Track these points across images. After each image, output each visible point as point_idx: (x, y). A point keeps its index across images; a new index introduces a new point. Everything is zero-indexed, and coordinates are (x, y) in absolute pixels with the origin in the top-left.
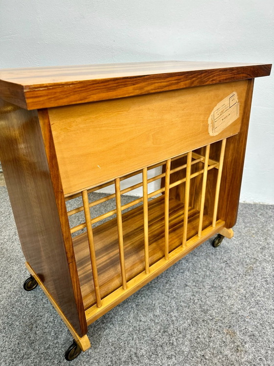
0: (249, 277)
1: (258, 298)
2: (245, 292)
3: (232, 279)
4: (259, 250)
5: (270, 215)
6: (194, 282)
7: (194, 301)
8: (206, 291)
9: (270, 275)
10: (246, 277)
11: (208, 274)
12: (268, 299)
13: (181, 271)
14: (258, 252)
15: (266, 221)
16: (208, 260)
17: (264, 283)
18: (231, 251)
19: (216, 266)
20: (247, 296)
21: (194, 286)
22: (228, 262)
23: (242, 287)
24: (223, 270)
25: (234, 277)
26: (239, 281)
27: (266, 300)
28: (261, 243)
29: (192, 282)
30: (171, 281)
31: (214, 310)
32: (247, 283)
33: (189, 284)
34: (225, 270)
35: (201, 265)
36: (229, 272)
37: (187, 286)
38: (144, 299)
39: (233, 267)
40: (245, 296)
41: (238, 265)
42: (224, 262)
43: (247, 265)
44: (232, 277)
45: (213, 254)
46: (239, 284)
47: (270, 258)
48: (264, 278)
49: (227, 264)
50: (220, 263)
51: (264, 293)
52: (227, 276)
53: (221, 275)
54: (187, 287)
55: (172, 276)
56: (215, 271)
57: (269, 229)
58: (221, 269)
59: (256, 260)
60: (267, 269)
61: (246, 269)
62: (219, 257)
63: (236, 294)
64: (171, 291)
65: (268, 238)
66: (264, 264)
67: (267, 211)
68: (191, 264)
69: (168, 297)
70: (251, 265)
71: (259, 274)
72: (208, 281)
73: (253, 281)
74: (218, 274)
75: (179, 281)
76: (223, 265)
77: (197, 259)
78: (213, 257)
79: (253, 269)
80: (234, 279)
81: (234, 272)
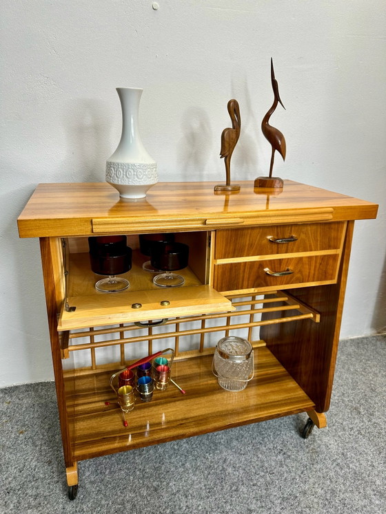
0: (318, 467)
1: (342, 496)
2: (323, 492)
3: (300, 476)
6: (257, 500)
8: (278, 510)
9: (338, 454)
10: (315, 466)
11: (268, 479)
12: (352, 492)
13: (233, 488)
16: (260, 456)
17: (338, 469)
18: (281, 431)
19: (273, 464)
20: (328, 498)
21: (260, 508)
22: (285, 451)
23: (316, 485)
24: (285, 467)
25: (302, 473)
26: (309, 478)
27: (350, 494)
29: (254, 502)
32: (319, 477)
33: (253, 507)
34: (287, 466)
35: (254, 467)
36: (292, 467)
39: (293, 457)
40: (327, 499)
41: (298, 451)
42: (280, 453)
43: (307, 447)
44: (299, 472)
45: (261, 443)
46: (312, 480)
48: (334, 461)
49: (284, 453)
50: (277, 456)
51: (344, 484)
52: (293, 474)
53: (285, 475)
56: (275, 471)
58: (281, 465)
60: (332, 445)
61: (309, 455)
62: (271, 446)
63: (316, 500)
68: (241, 472)
70: (312, 446)
71: (327, 457)
72: (274, 492)
73: (324, 471)
74: (282, 475)
75: (238, 508)
76: (280, 457)
77: (246, 460)
78: (264, 448)
79: (317, 452)
80: (302, 476)
81: (298, 464)
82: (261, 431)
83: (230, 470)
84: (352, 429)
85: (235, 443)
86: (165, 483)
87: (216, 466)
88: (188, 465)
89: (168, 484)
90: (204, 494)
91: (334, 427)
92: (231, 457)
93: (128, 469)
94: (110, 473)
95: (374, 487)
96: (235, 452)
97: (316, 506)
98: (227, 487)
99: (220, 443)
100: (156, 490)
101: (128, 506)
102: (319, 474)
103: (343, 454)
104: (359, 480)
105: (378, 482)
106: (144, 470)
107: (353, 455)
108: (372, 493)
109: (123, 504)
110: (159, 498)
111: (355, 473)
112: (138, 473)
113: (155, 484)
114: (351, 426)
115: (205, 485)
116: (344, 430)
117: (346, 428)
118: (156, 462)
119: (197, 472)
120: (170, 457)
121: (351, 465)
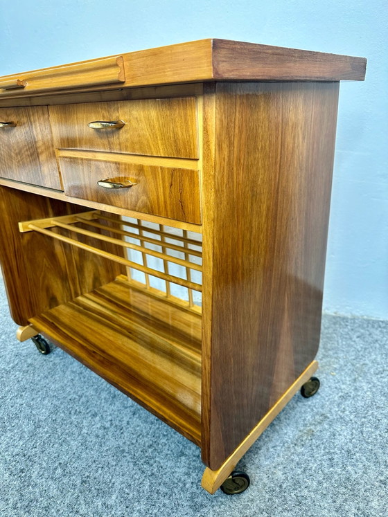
0: (299, 450)
1: (305, 492)
2: (283, 477)
4: (336, 398)
5: (375, 337)
7: (185, 485)
9: (341, 449)
10: (296, 447)
12: (324, 496)
14: (332, 403)
15: (365, 349)
17: (325, 464)
20: (284, 486)
26: (279, 455)
27: (319, 497)
28: (343, 386)
31: (213, 506)
32: (292, 460)
37: (183, 454)
38: (100, 472)
40: (281, 486)
41: (289, 424)
43: (305, 425)
47: (352, 417)
48: (329, 453)
51: (320, 483)
54: (183, 458)
55: (164, 435)
57: (367, 362)
59: (326, 417)
60: (341, 437)
61: (300, 434)
63: (265, 480)
64: (152, 462)
65: (360, 378)
66: (338, 427)
67: (372, 330)
69: (143, 472)
70: (312, 427)
71: (322, 446)
73: (306, 457)
79: (313, 435)
91: (363, 420)
95: (362, 505)
97: (260, 486)
102: (296, 459)
103: (349, 452)
104: (346, 488)
105: (374, 504)
107: (364, 458)
108: (354, 511)
109: (81, 397)
110: (111, 404)
111: (348, 479)
116: (376, 428)
121: (349, 468)
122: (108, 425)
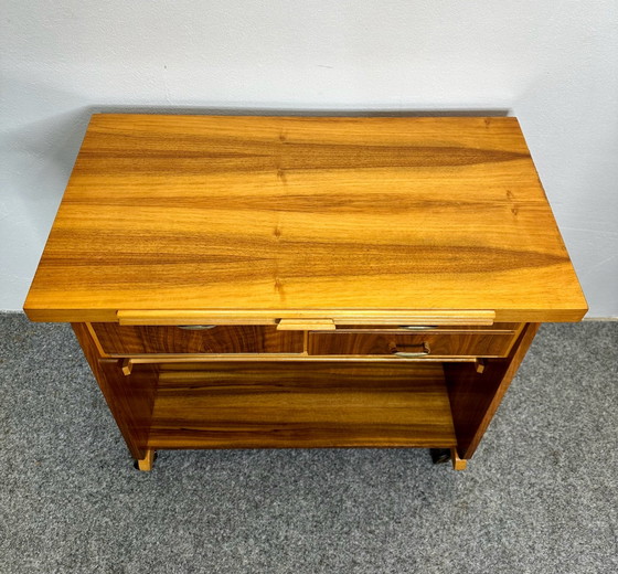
0: (459, 529)
3: (431, 536)
6: (367, 552)
10: (456, 527)
13: (344, 530)
16: (392, 494)
19: (405, 509)
21: (367, 562)
22: (426, 495)
24: (418, 518)
25: (435, 532)
26: (442, 541)
29: (363, 553)
30: (328, 558)
32: (455, 543)
33: (359, 559)
34: (421, 517)
35: (379, 509)
36: (427, 520)
39: (434, 506)
41: (443, 500)
42: (419, 496)
43: (458, 497)
44: (432, 531)
45: (400, 476)
47: (498, 476)
48: (485, 526)
49: (424, 499)
50: (413, 500)
51: (482, 563)
52: (424, 530)
53: (414, 529)
55: (330, 545)
56: (402, 520)
58: (414, 515)
59: (475, 482)
60: (493, 504)
61: (456, 509)
62: (411, 483)
66: (487, 492)
68: (362, 509)
70: (465, 498)
71: (477, 520)
72: (392, 548)
73: (466, 537)
74: (409, 528)
75: (342, 556)
76: (418, 502)
77: (373, 494)
78: (402, 485)
79: (467, 508)
80: (434, 536)
81: (436, 519)
82: (407, 458)
83: (349, 504)
84: (532, 485)
85: (367, 467)
86: (268, 501)
87: (333, 494)
88: (301, 483)
89: (272, 502)
90: (308, 527)
91: (509, 477)
92: (356, 486)
93: (232, 470)
94: (211, 469)
96: (363, 480)
98: (338, 525)
99: (349, 461)
100: (257, 507)
101: (223, 518)
102: (457, 540)
104: (504, 562)
106: (249, 476)
109: (218, 514)
110: (257, 517)
112: (242, 478)
113: (258, 498)
114: (533, 481)
115: (313, 516)
116: (521, 484)
117: (525, 482)
118: (265, 470)
119: (309, 497)
120: (283, 467)
122: (266, 547)
